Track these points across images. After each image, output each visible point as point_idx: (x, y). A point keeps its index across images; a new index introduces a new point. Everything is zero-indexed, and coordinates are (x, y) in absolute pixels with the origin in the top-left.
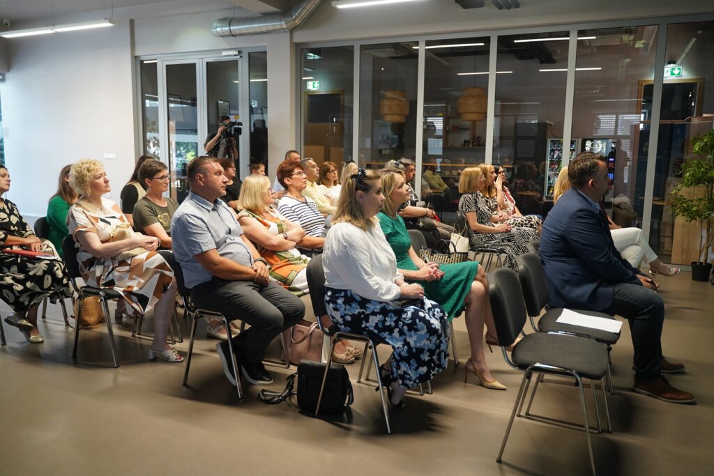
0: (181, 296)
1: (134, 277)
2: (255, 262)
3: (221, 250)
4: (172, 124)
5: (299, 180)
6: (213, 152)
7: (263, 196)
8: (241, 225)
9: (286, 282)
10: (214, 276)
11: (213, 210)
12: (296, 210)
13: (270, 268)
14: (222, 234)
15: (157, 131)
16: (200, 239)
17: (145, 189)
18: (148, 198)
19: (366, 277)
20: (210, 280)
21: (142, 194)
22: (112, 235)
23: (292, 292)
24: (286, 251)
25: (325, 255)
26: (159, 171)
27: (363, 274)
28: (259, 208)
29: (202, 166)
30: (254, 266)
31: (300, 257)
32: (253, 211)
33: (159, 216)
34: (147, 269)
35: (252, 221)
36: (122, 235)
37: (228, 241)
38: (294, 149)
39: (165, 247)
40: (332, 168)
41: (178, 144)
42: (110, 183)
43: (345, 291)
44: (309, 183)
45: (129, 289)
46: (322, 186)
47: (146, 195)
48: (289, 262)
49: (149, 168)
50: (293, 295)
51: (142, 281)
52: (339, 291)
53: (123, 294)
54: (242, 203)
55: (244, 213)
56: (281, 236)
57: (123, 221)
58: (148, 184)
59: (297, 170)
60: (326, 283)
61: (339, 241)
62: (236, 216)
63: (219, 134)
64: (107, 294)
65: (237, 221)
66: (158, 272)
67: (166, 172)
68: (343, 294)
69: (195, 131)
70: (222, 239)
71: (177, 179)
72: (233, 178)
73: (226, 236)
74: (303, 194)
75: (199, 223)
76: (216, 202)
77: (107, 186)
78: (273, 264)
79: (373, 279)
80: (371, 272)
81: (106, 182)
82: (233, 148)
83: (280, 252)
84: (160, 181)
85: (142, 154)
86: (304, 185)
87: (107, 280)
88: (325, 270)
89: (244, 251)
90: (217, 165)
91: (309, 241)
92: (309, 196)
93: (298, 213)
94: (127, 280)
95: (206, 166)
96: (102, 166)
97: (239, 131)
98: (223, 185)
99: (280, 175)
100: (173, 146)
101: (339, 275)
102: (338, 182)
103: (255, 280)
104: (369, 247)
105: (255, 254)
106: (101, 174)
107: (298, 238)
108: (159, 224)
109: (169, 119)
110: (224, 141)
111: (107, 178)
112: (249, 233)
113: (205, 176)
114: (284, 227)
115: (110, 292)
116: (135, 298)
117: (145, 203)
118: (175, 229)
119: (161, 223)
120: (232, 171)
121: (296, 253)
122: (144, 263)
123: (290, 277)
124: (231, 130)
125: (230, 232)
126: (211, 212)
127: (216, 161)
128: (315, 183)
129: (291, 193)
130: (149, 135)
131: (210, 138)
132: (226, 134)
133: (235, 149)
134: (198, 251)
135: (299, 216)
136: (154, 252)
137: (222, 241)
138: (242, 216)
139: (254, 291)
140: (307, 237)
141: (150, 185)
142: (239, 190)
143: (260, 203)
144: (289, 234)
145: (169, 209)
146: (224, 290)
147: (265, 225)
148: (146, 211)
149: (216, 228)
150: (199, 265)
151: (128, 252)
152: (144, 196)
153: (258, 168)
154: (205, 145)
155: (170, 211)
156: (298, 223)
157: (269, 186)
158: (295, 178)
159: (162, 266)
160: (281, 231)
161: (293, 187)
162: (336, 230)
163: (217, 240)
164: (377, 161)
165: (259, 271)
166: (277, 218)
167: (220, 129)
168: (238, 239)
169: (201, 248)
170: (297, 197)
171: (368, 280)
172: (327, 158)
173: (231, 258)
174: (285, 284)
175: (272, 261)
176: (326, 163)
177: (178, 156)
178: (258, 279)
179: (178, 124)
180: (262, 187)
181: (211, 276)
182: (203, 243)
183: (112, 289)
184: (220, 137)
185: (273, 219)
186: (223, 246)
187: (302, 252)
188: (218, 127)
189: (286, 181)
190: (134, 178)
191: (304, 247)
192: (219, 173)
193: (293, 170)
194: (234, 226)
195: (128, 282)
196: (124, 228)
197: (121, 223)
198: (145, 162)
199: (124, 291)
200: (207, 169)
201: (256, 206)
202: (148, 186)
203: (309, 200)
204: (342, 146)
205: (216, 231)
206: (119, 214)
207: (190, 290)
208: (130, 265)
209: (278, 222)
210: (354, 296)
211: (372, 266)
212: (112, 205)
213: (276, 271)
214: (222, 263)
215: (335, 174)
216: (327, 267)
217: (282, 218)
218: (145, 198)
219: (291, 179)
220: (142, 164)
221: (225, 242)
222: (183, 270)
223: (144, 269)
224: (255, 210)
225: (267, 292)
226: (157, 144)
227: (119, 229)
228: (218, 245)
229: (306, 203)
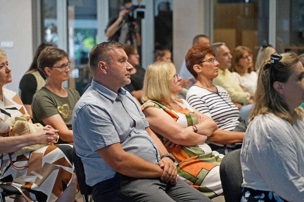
0: (82, 194)
1: (32, 172)
2: (161, 158)
3: (125, 145)
4: (71, 9)
5: (211, 67)
6: (115, 38)
7: (169, 84)
8: (146, 117)
9: (195, 181)
10: (117, 174)
11: (117, 100)
12: (207, 101)
13: (178, 166)
14: (127, 127)
15: (55, 17)
16: (103, 132)
17: (45, 78)
18: (48, 88)
19: (291, 177)
20: (113, 177)
21: (41, 83)
22: (11, 128)
23: (203, 193)
24: (195, 146)
25: (245, 150)
26: (59, 59)
27: (288, 173)
28: (166, 98)
29: (104, 53)
30: (161, 162)
31: (212, 153)
32: (161, 101)
33: (59, 107)
34: (46, 164)
35: (159, 112)
36: (21, 129)
37: (133, 134)
38: (202, 33)
39: (64, 140)
40: (246, 54)
41: (76, 31)
42: (12, 73)
43: (266, 193)
44: (220, 72)
45: (28, 186)
46: (235, 74)
47: (46, 85)
48: (199, 159)
49: (49, 57)
50: (204, 196)
51: (41, 177)
52: (259, 193)
53: (21, 191)
54: (146, 95)
55: (150, 103)
56: (191, 128)
57: (23, 113)
58: (47, 72)
59: (208, 57)
60: (244, 182)
61: (262, 134)
62: (141, 108)
63: (120, 19)
64: (5, 190)
65: (142, 113)
66: (57, 168)
67: (65, 61)
68: (263, 196)
69: (94, 16)
70: (127, 132)
71: (76, 68)
72: (136, 66)
73: (131, 129)
74: (213, 84)
75: (103, 114)
76: (119, 91)
77: (9, 76)
78: (181, 161)
79: (299, 180)
80: (297, 172)
81: (8, 72)
82: (135, 33)
83: (189, 147)
84: (60, 70)
85: (39, 43)
86: (216, 74)
87: (6, 175)
88: (244, 168)
89: (150, 145)
90: (121, 52)
91: (221, 135)
92: (220, 85)
93: (208, 104)
94: (25, 175)
95: (109, 52)
96: (5, 55)
97: (141, 15)
98: (127, 72)
99: (189, 62)
100: (71, 32)
101: (260, 175)
102: (252, 69)
103: (162, 179)
104: (296, 143)
105: (162, 149)
106: (3, 64)
107: (209, 132)
108: (58, 115)
109: (68, 4)
110: (126, 26)
111: (9, 67)
112: (156, 125)
113: (109, 64)
114: (194, 119)
115: (8, 188)
116: (33, 196)
117: (44, 93)
118: (77, 121)
119: (61, 115)
120: (135, 58)
121: (206, 149)
122: (43, 158)
123: (200, 176)
124: (133, 14)
125: (134, 125)
126: (115, 102)
127: (119, 47)
128: (227, 70)
129: (201, 82)
130: (47, 22)
131: (111, 23)
132: (129, 19)
133: (138, 34)
134: (101, 145)
135: (210, 107)
136: (53, 146)
137: (127, 135)
138: (148, 107)
139: (161, 190)
140: (219, 131)
141: (49, 74)
142: (143, 80)
143: (166, 92)
144: (198, 126)
145: (69, 99)
146: (128, 188)
147: (173, 116)
148: (46, 103)
149: (121, 119)
150: (101, 160)
151: (27, 148)
152: (43, 85)
153: (163, 55)
154: (106, 31)
155: (70, 102)
156: (209, 115)
157: (174, 72)
158: (206, 66)
159: (61, 161)
160: (190, 124)
161: (203, 75)
162: (258, 122)
163: (121, 134)
164: (297, 45)
165: (166, 168)
166: (186, 109)
167: (122, 14)
168: (144, 133)
169: (104, 142)
170: (208, 87)
171: (293, 181)
172: (239, 42)
173: (136, 153)
174: (194, 183)
175: (180, 158)
176: (239, 48)
177: (77, 43)
178: (164, 177)
179: (76, 8)
180: (167, 75)
181: (115, 173)
182: (106, 136)
183: (10, 185)
184: (121, 22)
185: (181, 110)
186: (127, 140)
187: (214, 148)
188: (118, 11)
189: (196, 68)
190: (34, 67)
191: (214, 142)
192: (123, 60)
193: (203, 57)
194: (139, 118)
195: (26, 178)
196: (23, 120)
197: (22, 115)
198: (45, 50)
199: (22, 188)
200: (110, 55)
201: (162, 96)
202: (47, 75)
203: (220, 89)
204: (255, 28)
205: (120, 124)
206: (19, 106)
207: (92, 187)
208: (28, 160)
209: (187, 113)
210: (276, 199)
211: (298, 165)
212: (12, 97)
213: (184, 169)
214: (126, 158)
215: (249, 60)
216: (246, 164)
217: (191, 109)
218: (44, 88)
219: (202, 66)
220: (42, 52)
221: (130, 135)
222: (85, 166)
223: (43, 165)
224: (162, 101)
225: (175, 192)
226: (54, 30)
227: (18, 121)
228: (122, 139)
229: (217, 93)
